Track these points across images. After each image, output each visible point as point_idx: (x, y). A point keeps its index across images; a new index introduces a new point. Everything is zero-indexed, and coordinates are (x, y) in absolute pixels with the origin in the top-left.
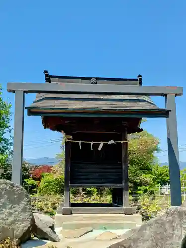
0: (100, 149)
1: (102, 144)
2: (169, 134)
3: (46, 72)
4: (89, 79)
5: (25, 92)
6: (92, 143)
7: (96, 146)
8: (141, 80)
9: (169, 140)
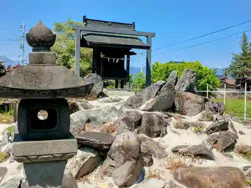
0: (117, 62)
1: (118, 59)
2: (147, 56)
3: (85, 17)
4: (108, 22)
5: (81, 31)
6: (114, 59)
7: (115, 60)
8: (134, 25)
9: (147, 59)
